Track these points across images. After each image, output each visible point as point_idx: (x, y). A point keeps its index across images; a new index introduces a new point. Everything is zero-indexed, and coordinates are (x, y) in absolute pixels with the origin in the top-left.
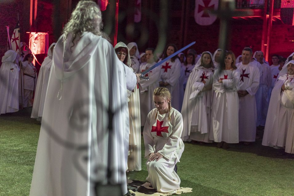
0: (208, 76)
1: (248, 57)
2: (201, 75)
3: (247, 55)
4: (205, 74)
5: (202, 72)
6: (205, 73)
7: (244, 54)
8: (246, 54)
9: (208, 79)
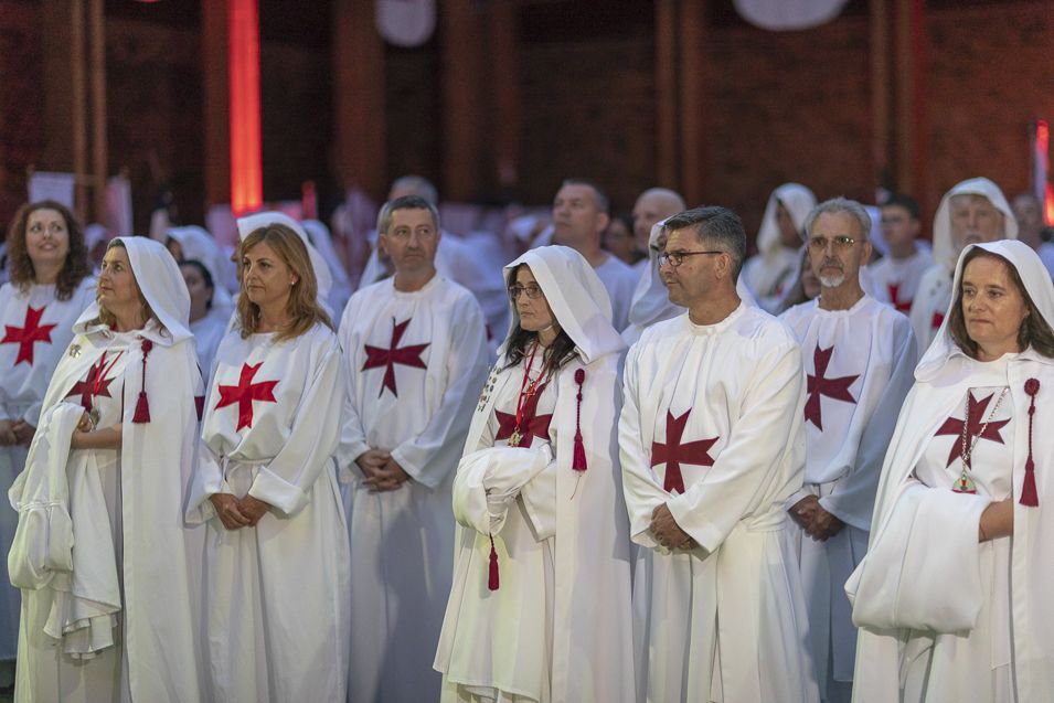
0: (110, 381)
9: (107, 393)
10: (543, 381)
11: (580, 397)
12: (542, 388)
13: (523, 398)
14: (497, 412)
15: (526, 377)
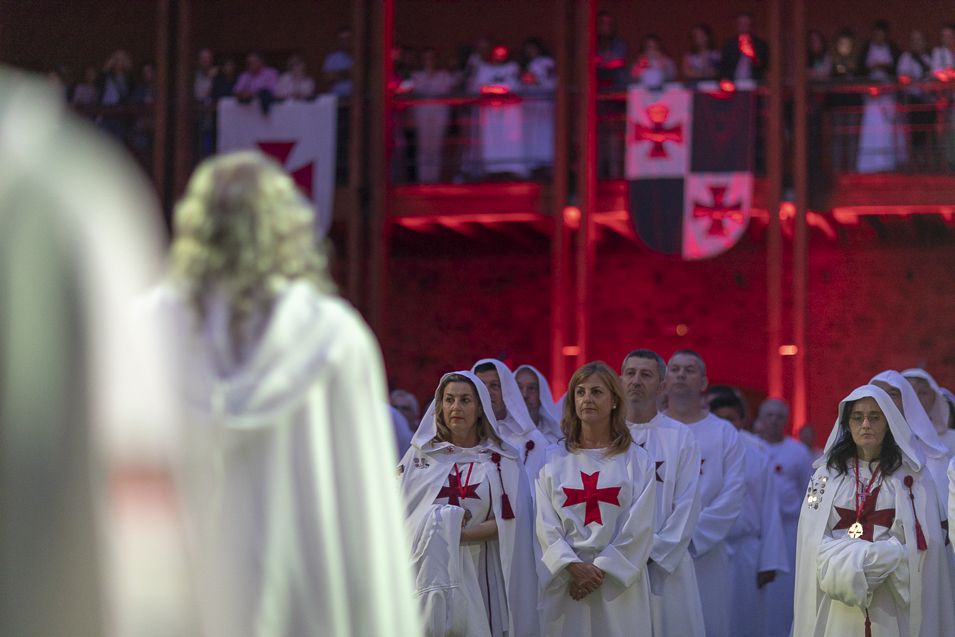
0: (476, 486)
1: (649, 383)
2: (444, 482)
3: (644, 374)
4: (460, 475)
5: (448, 468)
6: (464, 469)
7: (632, 372)
8: (638, 373)
9: (476, 496)
10: (874, 485)
11: (912, 497)
12: (877, 490)
13: (860, 498)
14: (837, 509)
15: (858, 481)
